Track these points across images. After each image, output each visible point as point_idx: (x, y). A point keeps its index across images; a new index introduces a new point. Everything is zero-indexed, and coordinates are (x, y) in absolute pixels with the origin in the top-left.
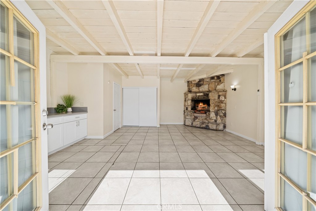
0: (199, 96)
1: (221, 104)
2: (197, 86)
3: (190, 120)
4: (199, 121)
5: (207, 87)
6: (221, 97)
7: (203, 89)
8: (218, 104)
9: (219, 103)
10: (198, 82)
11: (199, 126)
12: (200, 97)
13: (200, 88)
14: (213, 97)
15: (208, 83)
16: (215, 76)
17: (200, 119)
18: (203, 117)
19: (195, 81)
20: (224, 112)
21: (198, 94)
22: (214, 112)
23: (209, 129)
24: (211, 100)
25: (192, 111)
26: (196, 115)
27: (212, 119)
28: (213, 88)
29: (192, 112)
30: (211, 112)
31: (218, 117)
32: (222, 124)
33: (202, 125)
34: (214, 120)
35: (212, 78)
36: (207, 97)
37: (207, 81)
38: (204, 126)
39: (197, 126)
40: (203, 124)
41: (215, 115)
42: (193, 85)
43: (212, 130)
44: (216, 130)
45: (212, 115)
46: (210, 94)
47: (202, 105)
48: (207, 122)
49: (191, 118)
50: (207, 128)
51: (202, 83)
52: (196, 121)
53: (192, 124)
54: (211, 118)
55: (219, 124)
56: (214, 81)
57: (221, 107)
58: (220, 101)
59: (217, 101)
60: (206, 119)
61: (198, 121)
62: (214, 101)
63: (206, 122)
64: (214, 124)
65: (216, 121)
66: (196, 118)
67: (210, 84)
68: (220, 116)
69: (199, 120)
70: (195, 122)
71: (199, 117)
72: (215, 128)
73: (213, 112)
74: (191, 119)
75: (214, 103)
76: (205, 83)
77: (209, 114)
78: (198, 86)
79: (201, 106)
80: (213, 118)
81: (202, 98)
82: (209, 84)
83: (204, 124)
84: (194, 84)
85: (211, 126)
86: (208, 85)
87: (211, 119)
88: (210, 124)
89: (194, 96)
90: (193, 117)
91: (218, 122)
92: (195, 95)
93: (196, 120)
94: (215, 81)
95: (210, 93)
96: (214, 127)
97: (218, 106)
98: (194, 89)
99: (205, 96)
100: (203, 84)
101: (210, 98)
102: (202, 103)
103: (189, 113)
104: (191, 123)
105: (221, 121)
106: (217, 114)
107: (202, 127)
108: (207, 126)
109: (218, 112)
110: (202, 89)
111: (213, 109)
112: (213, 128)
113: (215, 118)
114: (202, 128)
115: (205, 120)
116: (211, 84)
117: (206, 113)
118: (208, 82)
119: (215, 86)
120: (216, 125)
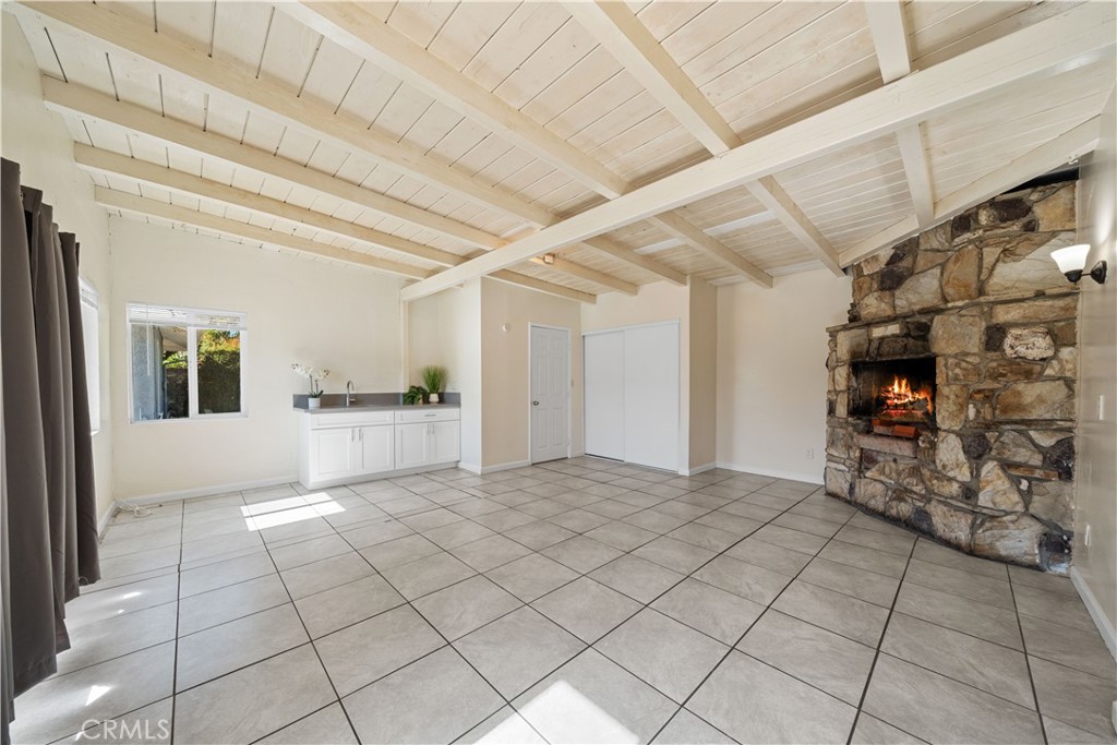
0: (882, 339)
1: (1021, 387)
2: (882, 289)
3: (843, 467)
4: (882, 478)
5: (936, 283)
6: (1009, 341)
7: (913, 298)
8: (988, 385)
9: (995, 376)
10: (888, 264)
11: (881, 508)
12: (885, 348)
13: (897, 292)
14: (955, 340)
15: (940, 258)
16: (979, 207)
17: (887, 469)
18: (903, 457)
19: (875, 258)
20: (1046, 441)
21: (878, 332)
22: (958, 434)
23: (931, 535)
24: (940, 362)
25: (850, 419)
26: (869, 443)
27: (950, 480)
28: (966, 286)
29: (854, 426)
30: (942, 434)
31: (984, 472)
32: (1026, 521)
33: (894, 503)
34: (962, 484)
35: (963, 222)
36: (920, 343)
37: (935, 245)
38: (904, 509)
39: (872, 503)
40: (901, 499)
41: (962, 457)
42: (865, 286)
43: (947, 543)
44: (971, 551)
45: (950, 451)
46: (938, 326)
47: (903, 390)
48: (919, 489)
49: (849, 458)
50: (918, 527)
51: (906, 263)
52: (868, 474)
53: (852, 488)
54: (940, 468)
55: (993, 517)
56: (970, 242)
57: (1020, 408)
58: (1011, 362)
59: (976, 367)
60: (915, 472)
61: (877, 477)
62: (958, 365)
63: (914, 489)
64: (958, 509)
65: (969, 493)
66: (866, 460)
67: (950, 266)
68: (1006, 466)
69: (882, 472)
70: (863, 481)
71: (880, 458)
72: (962, 535)
73: (953, 436)
74: (848, 462)
75: (956, 378)
76: (921, 263)
77: (933, 446)
78: (888, 283)
79: (899, 396)
80: (951, 474)
81: (894, 354)
82: (943, 266)
83: (906, 501)
84: (871, 276)
85: (940, 518)
86: (937, 271)
87: (941, 476)
88: (934, 503)
89: (859, 345)
90: (858, 454)
91: (984, 499)
92: (865, 337)
93: (868, 469)
94: (981, 240)
95: (937, 319)
96: (960, 530)
97: (989, 397)
98: (873, 305)
99: (911, 341)
100: (911, 273)
101: (935, 349)
102: (904, 382)
103: (841, 432)
104: (846, 486)
105: (1016, 497)
106: (977, 450)
107: (894, 512)
108: (923, 515)
109: (991, 436)
110: (910, 296)
111: (953, 416)
112: (951, 536)
113: (964, 475)
114: (896, 521)
115: (910, 476)
116: (957, 260)
117: (914, 439)
118: (938, 251)
119: (980, 267)
120: (970, 518)
